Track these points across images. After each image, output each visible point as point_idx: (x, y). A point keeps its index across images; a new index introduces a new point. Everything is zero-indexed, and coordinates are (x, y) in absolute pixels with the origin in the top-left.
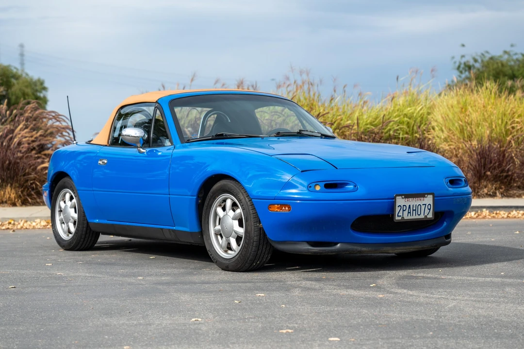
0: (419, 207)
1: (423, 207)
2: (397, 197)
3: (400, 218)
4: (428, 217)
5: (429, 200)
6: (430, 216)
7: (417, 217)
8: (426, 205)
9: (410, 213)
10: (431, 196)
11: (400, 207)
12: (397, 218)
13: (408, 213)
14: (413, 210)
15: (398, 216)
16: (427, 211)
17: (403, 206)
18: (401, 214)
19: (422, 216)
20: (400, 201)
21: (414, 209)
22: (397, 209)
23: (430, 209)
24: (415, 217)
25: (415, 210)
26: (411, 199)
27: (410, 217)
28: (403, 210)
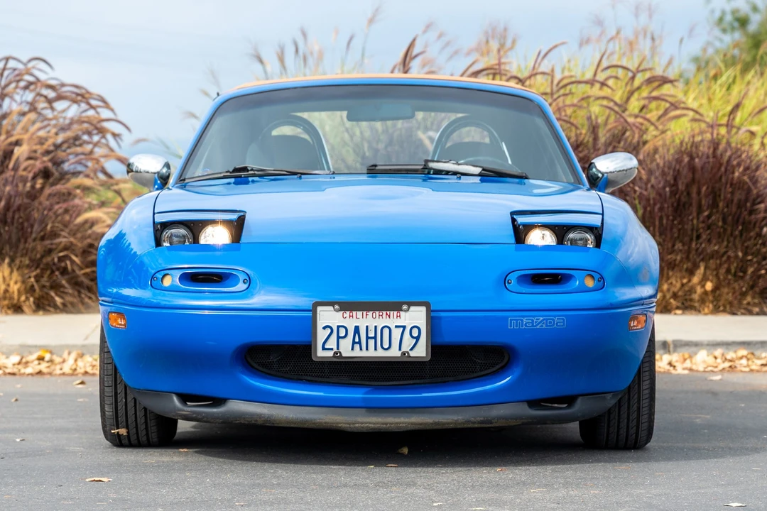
0: (386, 331)
1: (397, 333)
2: (319, 308)
3: (330, 354)
4: (412, 354)
5: (416, 317)
6: (421, 351)
7: (380, 353)
8: (404, 327)
9: (359, 343)
10: (423, 309)
11: (329, 331)
12: (321, 353)
13: (354, 343)
14: (368, 338)
15: (324, 348)
16: (408, 342)
17: (338, 327)
18: (332, 343)
19: (395, 353)
20: (328, 317)
21: (372, 334)
22: (321, 335)
23: (418, 338)
24: (372, 353)
25: (375, 338)
26: (359, 314)
27: (357, 353)
28: (339, 337)
